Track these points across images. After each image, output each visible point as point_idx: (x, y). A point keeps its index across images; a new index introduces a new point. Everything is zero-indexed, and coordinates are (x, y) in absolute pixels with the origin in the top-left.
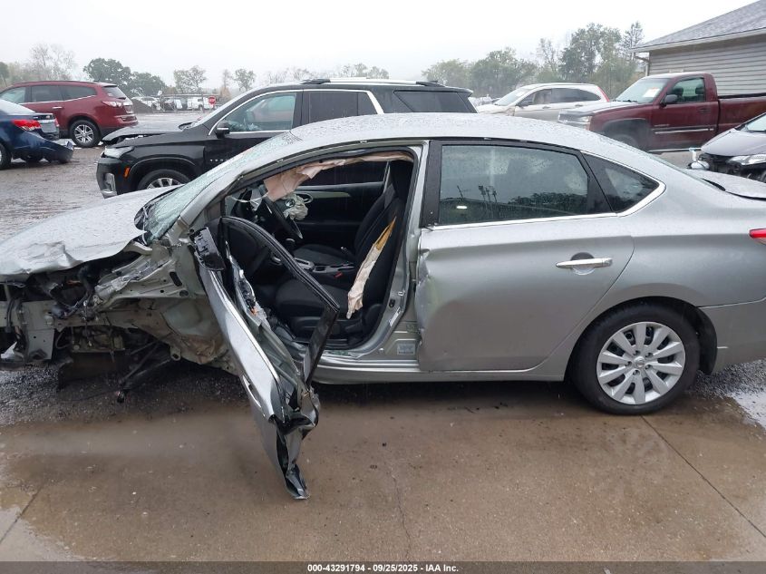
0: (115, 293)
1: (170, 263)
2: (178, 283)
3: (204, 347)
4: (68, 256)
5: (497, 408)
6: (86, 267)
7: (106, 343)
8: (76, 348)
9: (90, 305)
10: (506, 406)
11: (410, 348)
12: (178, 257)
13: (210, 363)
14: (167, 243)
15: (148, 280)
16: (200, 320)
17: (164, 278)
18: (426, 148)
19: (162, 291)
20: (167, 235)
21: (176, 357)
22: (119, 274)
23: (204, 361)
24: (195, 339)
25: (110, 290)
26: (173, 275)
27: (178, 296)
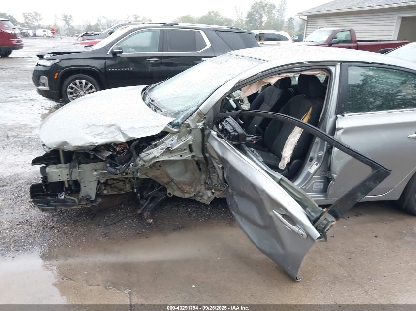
0: (155, 157)
1: (190, 138)
2: (191, 151)
3: (189, 187)
4: (123, 134)
5: (357, 216)
6: (137, 142)
7: (122, 187)
8: (105, 192)
9: (136, 165)
10: (361, 215)
11: (320, 186)
12: (195, 134)
13: (192, 197)
14: (188, 126)
15: (176, 149)
16: (186, 172)
17: (185, 148)
18: (338, 67)
19: (181, 156)
20: (187, 120)
21: (170, 194)
22: (156, 146)
23: (187, 196)
24: (184, 183)
25: (151, 156)
26: (190, 146)
27: (190, 158)
